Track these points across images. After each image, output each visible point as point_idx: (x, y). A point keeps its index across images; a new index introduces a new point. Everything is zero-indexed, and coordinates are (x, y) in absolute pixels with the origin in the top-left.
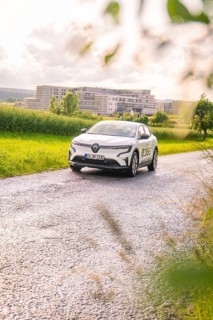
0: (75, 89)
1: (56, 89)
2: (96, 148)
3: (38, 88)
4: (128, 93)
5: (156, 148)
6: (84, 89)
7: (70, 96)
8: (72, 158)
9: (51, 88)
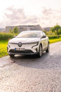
0: (17, 26)
1: (11, 27)
2: (20, 45)
3: (6, 27)
4: (33, 26)
5: (49, 42)
6: (20, 26)
7: (15, 28)
8: (9, 51)
9: (10, 27)
